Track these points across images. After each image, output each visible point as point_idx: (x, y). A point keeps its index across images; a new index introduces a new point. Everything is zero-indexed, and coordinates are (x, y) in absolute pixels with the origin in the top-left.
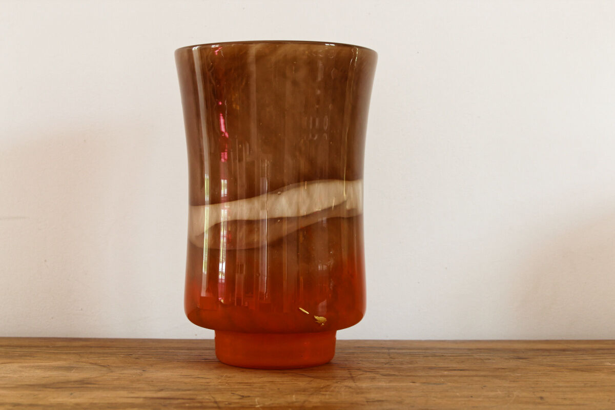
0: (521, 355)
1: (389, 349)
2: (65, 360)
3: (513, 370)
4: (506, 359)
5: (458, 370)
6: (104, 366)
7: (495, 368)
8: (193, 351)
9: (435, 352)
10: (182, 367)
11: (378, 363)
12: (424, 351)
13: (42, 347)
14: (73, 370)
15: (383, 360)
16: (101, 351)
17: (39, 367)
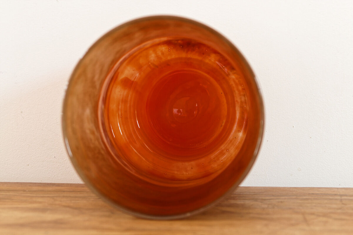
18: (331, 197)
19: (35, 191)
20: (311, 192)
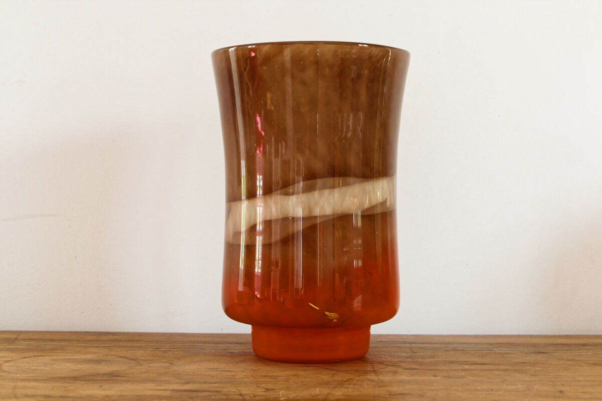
0: (542, 350)
1: (411, 343)
2: (95, 353)
3: (533, 364)
4: (527, 353)
5: (479, 364)
6: (132, 360)
7: (515, 363)
8: (219, 345)
9: (456, 346)
10: (209, 361)
11: (400, 357)
12: (444, 345)
13: (73, 340)
14: (102, 363)
15: (404, 354)
16: (130, 344)
17: (69, 360)
18: (400, 345)
19: (89, 341)
20: (380, 339)
